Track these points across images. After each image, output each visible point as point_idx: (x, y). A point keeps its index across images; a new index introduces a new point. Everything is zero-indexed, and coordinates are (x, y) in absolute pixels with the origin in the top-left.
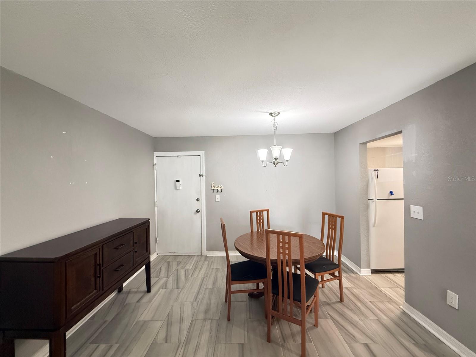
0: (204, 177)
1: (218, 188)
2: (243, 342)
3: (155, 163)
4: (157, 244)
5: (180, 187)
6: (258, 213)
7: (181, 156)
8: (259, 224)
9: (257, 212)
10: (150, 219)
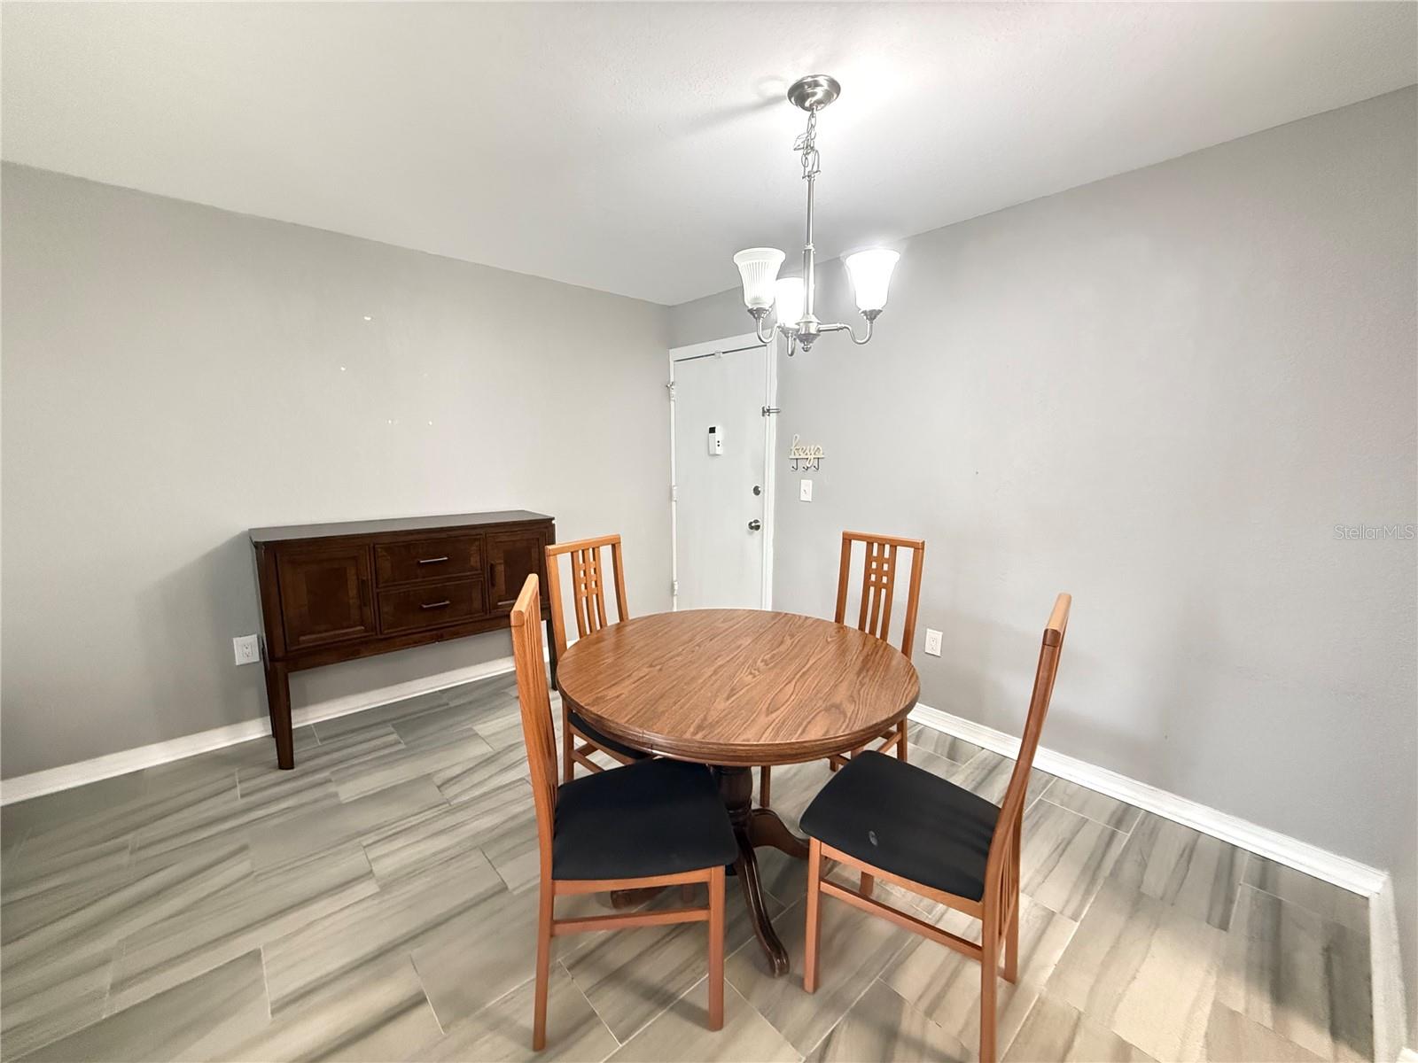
0: (773, 416)
1: (809, 456)
2: (510, 887)
3: (672, 380)
4: (675, 598)
5: (715, 449)
6: (876, 545)
7: (724, 353)
8: (872, 589)
9: (870, 542)
10: (553, 519)
